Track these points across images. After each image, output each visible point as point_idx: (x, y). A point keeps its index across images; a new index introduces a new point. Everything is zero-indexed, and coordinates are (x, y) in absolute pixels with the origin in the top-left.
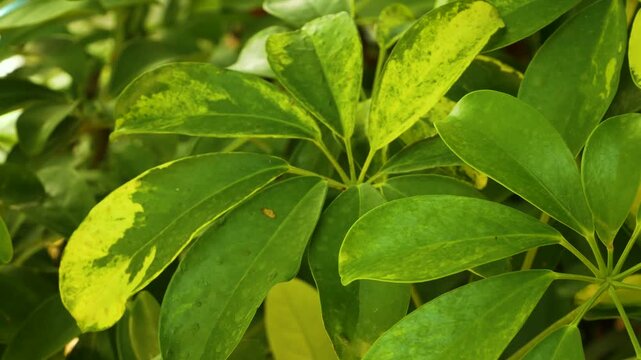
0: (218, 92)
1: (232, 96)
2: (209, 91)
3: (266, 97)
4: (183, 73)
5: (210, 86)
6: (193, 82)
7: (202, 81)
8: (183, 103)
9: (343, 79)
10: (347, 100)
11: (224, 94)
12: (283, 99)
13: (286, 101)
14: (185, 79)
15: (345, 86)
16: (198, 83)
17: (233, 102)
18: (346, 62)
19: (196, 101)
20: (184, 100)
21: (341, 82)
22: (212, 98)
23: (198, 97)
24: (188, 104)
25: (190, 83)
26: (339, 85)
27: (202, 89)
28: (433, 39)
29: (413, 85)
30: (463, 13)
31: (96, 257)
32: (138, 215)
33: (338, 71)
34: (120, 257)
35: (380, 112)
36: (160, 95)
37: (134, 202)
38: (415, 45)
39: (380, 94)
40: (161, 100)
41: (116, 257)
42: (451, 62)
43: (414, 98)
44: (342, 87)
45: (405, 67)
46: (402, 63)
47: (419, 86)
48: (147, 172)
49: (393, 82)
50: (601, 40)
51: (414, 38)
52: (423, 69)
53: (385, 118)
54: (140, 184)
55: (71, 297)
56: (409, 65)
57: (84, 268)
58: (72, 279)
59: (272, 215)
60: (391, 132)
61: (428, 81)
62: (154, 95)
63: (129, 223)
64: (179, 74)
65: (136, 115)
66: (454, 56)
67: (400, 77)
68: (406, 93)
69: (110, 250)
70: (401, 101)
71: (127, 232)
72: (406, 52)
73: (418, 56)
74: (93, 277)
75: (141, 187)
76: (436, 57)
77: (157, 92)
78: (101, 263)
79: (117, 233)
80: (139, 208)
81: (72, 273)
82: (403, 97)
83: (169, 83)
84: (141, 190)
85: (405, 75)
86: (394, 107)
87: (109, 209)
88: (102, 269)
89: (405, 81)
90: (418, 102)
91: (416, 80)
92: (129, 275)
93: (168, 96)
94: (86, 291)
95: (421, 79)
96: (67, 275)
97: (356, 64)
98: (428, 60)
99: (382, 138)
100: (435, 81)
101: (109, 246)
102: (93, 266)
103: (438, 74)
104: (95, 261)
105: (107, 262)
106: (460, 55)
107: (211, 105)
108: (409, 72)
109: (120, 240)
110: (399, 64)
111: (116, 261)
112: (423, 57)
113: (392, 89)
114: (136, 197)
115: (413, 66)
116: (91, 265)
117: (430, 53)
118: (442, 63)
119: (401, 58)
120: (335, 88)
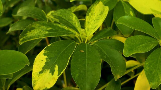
0: (49, 28)
2: (46, 28)
3: (61, 27)
6: (41, 26)
7: (44, 26)
8: (41, 32)
10: (78, 26)
11: (50, 28)
13: (66, 28)
15: (76, 23)
16: (43, 26)
17: (54, 29)
18: (73, 18)
19: (44, 31)
21: (74, 23)
22: (48, 29)
23: (44, 30)
24: (42, 32)
25: (40, 27)
26: (74, 24)
27: (44, 27)
28: (94, 10)
29: (93, 21)
30: (98, 4)
31: (39, 71)
32: (47, 59)
33: (72, 20)
34: (46, 70)
35: (87, 28)
36: (33, 31)
37: (44, 56)
38: (91, 12)
39: (86, 24)
40: (33, 32)
41: (45, 70)
42: (100, 15)
43: (94, 23)
44: (75, 24)
45: (90, 17)
46: (89, 16)
47: (94, 21)
48: (46, 47)
49: (88, 21)
50: (125, 8)
51: (90, 10)
52: (94, 17)
53: (89, 29)
54: (44, 51)
55: (35, 83)
56: (91, 17)
57: (37, 75)
58: (35, 78)
59: (83, 51)
60: (91, 32)
61: (96, 20)
62: (31, 31)
63: (45, 61)
64: (38, 25)
65: (27, 37)
66: (100, 14)
67: (89, 19)
68: (92, 23)
69: (43, 68)
70: (91, 25)
71: (46, 63)
72: (89, 14)
73: (92, 14)
74: (40, 76)
75: (45, 51)
76: (96, 14)
77: (32, 30)
78: (41, 72)
79: (43, 64)
80: (46, 57)
81: (34, 76)
82: (91, 24)
83: (35, 27)
84: (45, 52)
85: (90, 19)
86: (90, 27)
87: (39, 58)
88: (42, 74)
89: (91, 20)
90: (96, 24)
91: (93, 20)
92: (51, 74)
93: (35, 31)
94: (38, 81)
95: (94, 19)
96: (34, 77)
97: (76, 18)
98: (94, 15)
99: (89, 34)
100: (98, 19)
101: (42, 68)
102: (39, 74)
103: (98, 18)
104: (39, 72)
105: (43, 72)
106: (102, 13)
107: (49, 31)
108: (91, 18)
109: (44, 66)
110: (88, 17)
111: (45, 71)
112: (93, 14)
113: (88, 22)
114: (45, 54)
115: (92, 17)
116: (39, 73)
117: (94, 14)
118: (98, 15)
119: (88, 15)
120: (73, 24)
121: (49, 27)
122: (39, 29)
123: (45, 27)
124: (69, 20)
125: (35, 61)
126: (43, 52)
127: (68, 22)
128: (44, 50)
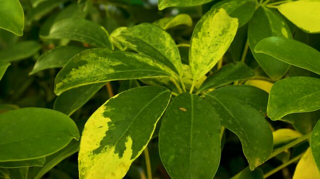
0: (115, 62)
1: (123, 62)
2: (110, 62)
3: (141, 61)
4: (94, 54)
5: (110, 59)
6: (100, 58)
7: (105, 57)
8: (98, 69)
9: (168, 50)
10: (175, 59)
12: (150, 61)
13: (152, 62)
14: (95, 57)
15: (171, 53)
16: (103, 58)
17: (125, 65)
18: (165, 43)
19: (105, 67)
20: (98, 67)
21: (167, 52)
22: (114, 65)
24: (102, 69)
25: (98, 59)
26: (168, 53)
27: (106, 61)
28: (208, 27)
29: (206, 48)
30: (217, 14)
31: (93, 149)
32: (109, 123)
33: (163, 47)
34: (108, 146)
35: (194, 62)
36: (83, 67)
37: (105, 117)
38: (202, 30)
39: (192, 54)
40: (84, 69)
41: (105, 146)
42: (220, 35)
43: (209, 53)
44: (170, 54)
45: (200, 40)
46: (198, 38)
47: (209, 48)
48: (108, 101)
49: (196, 48)
50: (271, 22)
51: (201, 26)
52: (208, 40)
53: (197, 65)
54: (105, 107)
55: (84, 174)
56: (201, 39)
57: (89, 156)
58: (84, 163)
59: (185, 110)
60: (203, 70)
61: (213, 45)
62: (80, 67)
63: (106, 128)
64: (93, 55)
65: (71, 79)
66: (221, 33)
67: (199, 45)
68: (204, 52)
69: (102, 143)
70: (202, 56)
71: (107, 133)
72: (199, 33)
73: (204, 35)
74: (95, 160)
75: (106, 109)
76: (211, 34)
77: (81, 66)
78: (97, 151)
79: (102, 134)
80: (109, 120)
81: (84, 159)
82: (203, 54)
83: (87, 60)
84: (107, 111)
85: (201, 44)
86: (200, 60)
87: (94, 123)
88: (99, 154)
89: (202, 46)
90: (212, 55)
91: (206, 45)
92: (117, 154)
93: (88, 67)
94: (91, 168)
95: (208, 45)
96: (82, 161)
97: (171, 43)
98: (209, 36)
99: (198, 74)
100: (217, 45)
101: (100, 142)
102: (94, 154)
103: (217, 42)
104: (94, 151)
105: (101, 150)
106: (224, 32)
107: (115, 68)
108: (202, 42)
109: (104, 138)
110: (197, 39)
111: (106, 149)
112: (206, 35)
113: (197, 51)
114: (106, 115)
115: (203, 39)
116: (92, 154)
117: (209, 33)
118: (216, 37)
119: (197, 36)
120: (166, 54)
121: (116, 60)
122: (95, 64)
123: (107, 59)
124: (157, 46)
125: (84, 129)
126: (102, 109)
127: (154, 49)
128: (105, 105)
